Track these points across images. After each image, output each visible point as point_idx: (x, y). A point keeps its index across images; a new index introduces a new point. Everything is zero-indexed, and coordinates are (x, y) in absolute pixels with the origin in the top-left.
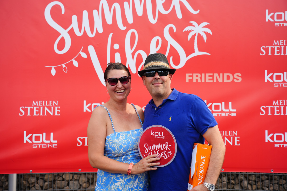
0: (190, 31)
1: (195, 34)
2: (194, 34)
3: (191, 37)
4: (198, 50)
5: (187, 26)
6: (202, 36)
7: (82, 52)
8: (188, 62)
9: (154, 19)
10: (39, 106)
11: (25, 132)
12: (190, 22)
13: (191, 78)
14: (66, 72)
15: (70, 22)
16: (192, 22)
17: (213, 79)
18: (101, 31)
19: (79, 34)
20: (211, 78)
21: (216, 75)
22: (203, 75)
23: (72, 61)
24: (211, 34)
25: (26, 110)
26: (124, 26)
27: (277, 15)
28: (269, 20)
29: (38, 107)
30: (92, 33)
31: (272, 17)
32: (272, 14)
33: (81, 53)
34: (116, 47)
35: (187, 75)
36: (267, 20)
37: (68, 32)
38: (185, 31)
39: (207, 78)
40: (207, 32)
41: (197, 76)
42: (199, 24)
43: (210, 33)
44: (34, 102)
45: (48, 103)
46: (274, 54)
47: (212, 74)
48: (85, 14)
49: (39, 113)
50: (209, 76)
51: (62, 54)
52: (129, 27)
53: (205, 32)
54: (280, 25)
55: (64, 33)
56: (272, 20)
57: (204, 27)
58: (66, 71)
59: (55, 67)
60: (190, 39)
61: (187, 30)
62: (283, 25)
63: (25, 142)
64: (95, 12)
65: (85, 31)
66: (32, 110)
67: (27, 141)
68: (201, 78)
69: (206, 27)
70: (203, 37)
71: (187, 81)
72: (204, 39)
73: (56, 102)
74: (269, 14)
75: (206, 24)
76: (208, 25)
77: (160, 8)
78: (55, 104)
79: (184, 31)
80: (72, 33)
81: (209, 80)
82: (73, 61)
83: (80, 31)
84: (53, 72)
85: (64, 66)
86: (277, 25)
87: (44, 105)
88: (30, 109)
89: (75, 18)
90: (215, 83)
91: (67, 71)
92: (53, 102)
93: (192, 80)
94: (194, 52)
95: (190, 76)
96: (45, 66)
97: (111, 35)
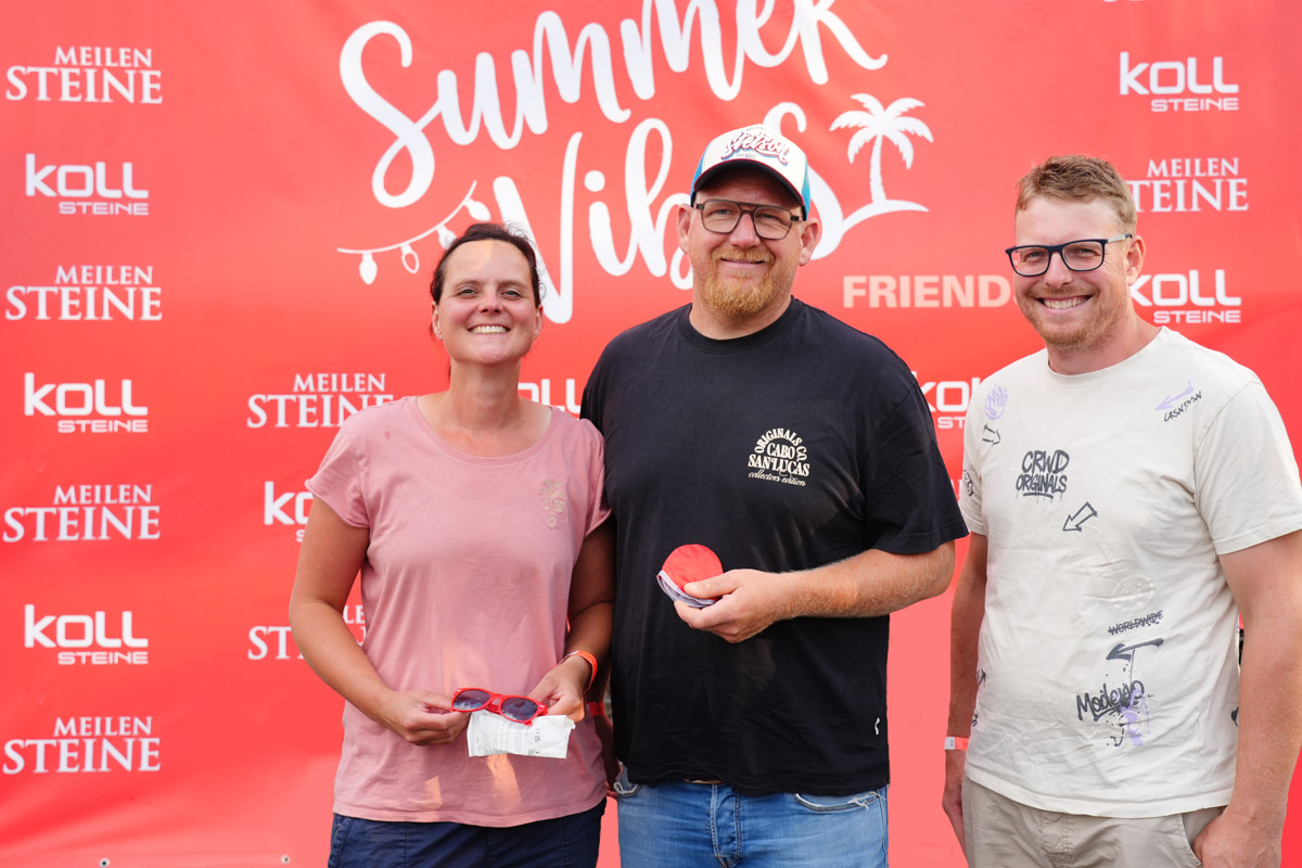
0: (856, 129)
1: (873, 141)
2: (868, 140)
3: (860, 150)
4: (883, 195)
5: (847, 109)
6: (897, 148)
7: (471, 201)
8: (849, 236)
9: (730, 81)
10: (319, 394)
11: (269, 487)
12: (854, 97)
13: (862, 292)
14: (414, 272)
15: (432, 97)
16: (861, 97)
17: (939, 297)
18: (539, 125)
19: (462, 137)
20: (934, 291)
21: (950, 281)
22: (905, 280)
23: (436, 232)
24: (930, 138)
25: (271, 409)
26: (623, 107)
27: (1162, 73)
28: (1131, 89)
29: (314, 397)
30: (509, 132)
31: (1144, 79)
32: (1141, 67)
33: (468, 202)
34: (595, 181)
35: (849, 281)
36: (1124, 91)
37: (426, 131)
38: (839, 129)
39: (920, 292)
40: (916, 135)
41: (883, 286)
42: (885, 105)
43: (923, 138)
44: (298, 379)
45: (351, 383)
46: (1152, 206)
47: (934, 279)
48: (485, 64)
49: (320, 416)
50: (927, 285)
51: (400, 209)
52: (640, 110)
53: (907, 133)
54: (1171, 106)
55: (409, 134)
56: (1141, 90)
57: (904, 114)
58: (413, 268)
59: (373, 254)
60: (856, 156)
61: (843, 125)
62: (1181, 105)
63: (268, 521)
64: (519, 58)
65: (483, 129)
66: (293, 409)
67: (275, 519)
68: (897, 292)
69: (910, 113)
70: (901, 149)
71: (848, 303)
72: (904, 157)
73: (379, 379)
74: (1132, 66)
75: (912, 103)
76: (917, 108)
77: (750, 45)
78: (374, 386)
79: (833, 127)
80: (436, 132)
81: (928, 297)
82: (440, 232)
83: (467, 126)
84: (368, 271)
85: (406, 248)
86: (1159, 106)
87: (334, 389)
88: (288, 402)
89: (447, 81)
90: (947, 309)
91: (417, 266)
92: (366, 379)
93: (866, 299)
94: (869, 201)
95: (857, 286)
96: (341, 250)
97: (576, 139)
